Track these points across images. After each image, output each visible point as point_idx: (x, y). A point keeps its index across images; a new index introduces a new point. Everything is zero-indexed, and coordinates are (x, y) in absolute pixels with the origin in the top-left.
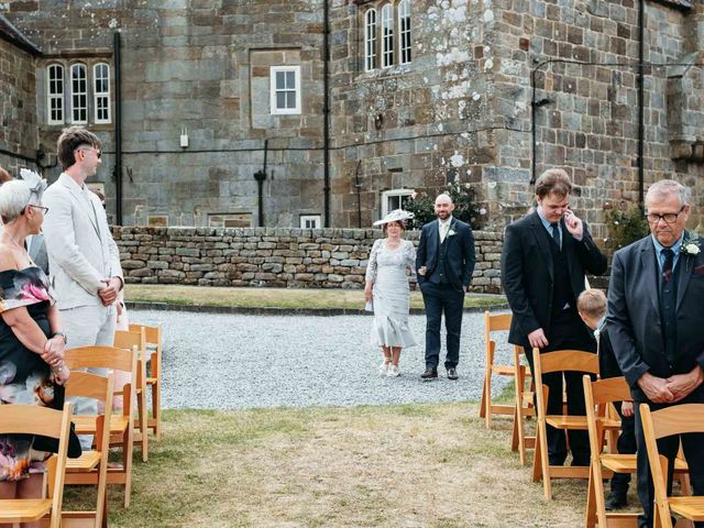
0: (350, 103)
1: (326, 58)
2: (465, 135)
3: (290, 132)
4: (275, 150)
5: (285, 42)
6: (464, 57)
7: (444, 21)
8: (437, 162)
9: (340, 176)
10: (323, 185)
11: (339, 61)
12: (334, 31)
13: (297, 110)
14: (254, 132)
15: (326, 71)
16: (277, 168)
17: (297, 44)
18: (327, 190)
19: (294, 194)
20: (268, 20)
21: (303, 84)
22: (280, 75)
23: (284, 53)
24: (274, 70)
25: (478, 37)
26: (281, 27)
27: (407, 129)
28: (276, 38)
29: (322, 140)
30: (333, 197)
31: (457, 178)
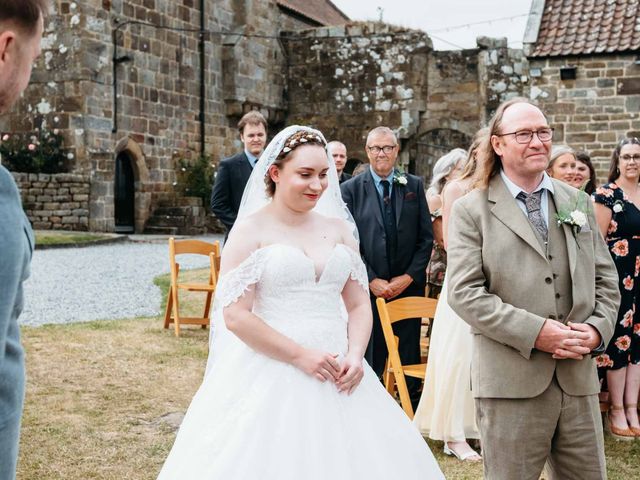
2: (52, 85)
8: (24, 109)
31: (44, 124)
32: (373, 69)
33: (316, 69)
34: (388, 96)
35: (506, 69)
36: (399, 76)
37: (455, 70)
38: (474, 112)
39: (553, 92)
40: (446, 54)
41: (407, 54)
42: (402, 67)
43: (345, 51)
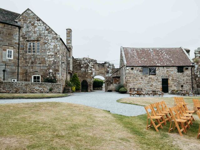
0: (25, 58)
1: (19, 49)
2: (53, 67)
3: (11, 62)
4: (8, 66)
5: (10, 45)
6: (53, 54)
7: (49, 47)
8: (46, 71)
9: (21, 72)
10: (17, 73)
11: (22, 50)
12: (20, 45)
13: (12, 58)
14: (3, 62)
15: (19, 52)
16: (8, 69)
17: (13, 46)
18: (18, 74)
19: (11, 74)
20: (7, 40)
21: (13, 54)
22: (9, 51)
23: (10, 47)
24: (7, 50)
25: (56, 51)
26: (10, 42)
27: (40, 65)
28: (9, 44)
29: (17, 65)
30: (19, 76)
31: (51, 74)
32: (88, 66)
33: (78, 65)
34: (90, 70)
35: (110, 67)
36: (92, 67)
37: (101, 66)
38: (104, 73)
39: (130, 71)
40: (99, 64)
41: (94, 63)
42: (93, 65)
43: (83, 62)
